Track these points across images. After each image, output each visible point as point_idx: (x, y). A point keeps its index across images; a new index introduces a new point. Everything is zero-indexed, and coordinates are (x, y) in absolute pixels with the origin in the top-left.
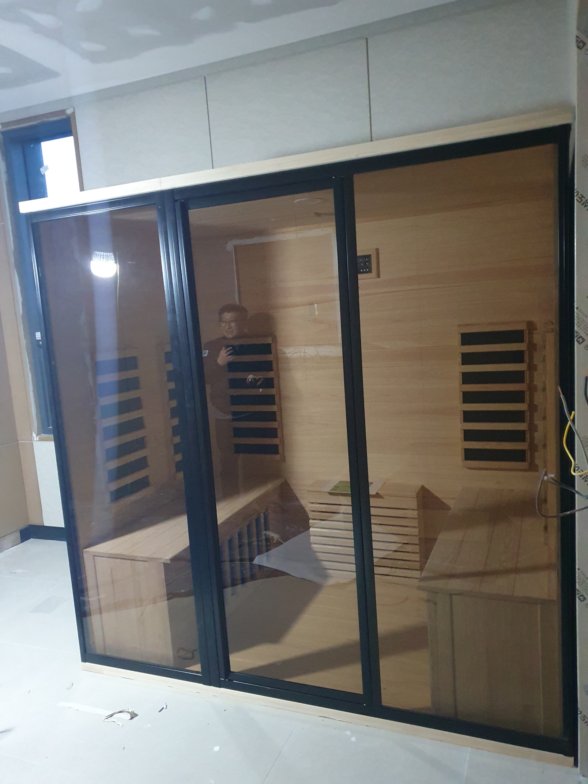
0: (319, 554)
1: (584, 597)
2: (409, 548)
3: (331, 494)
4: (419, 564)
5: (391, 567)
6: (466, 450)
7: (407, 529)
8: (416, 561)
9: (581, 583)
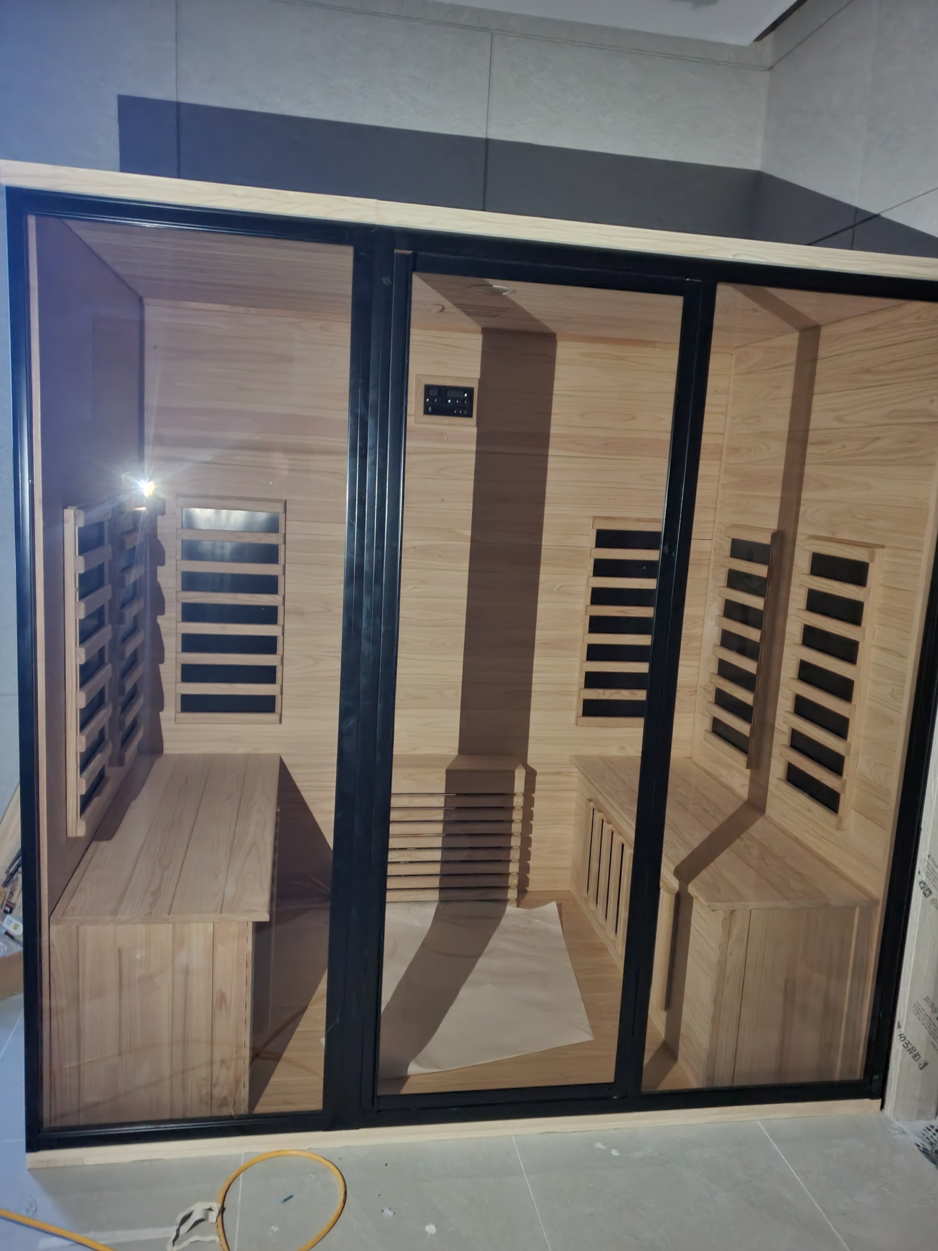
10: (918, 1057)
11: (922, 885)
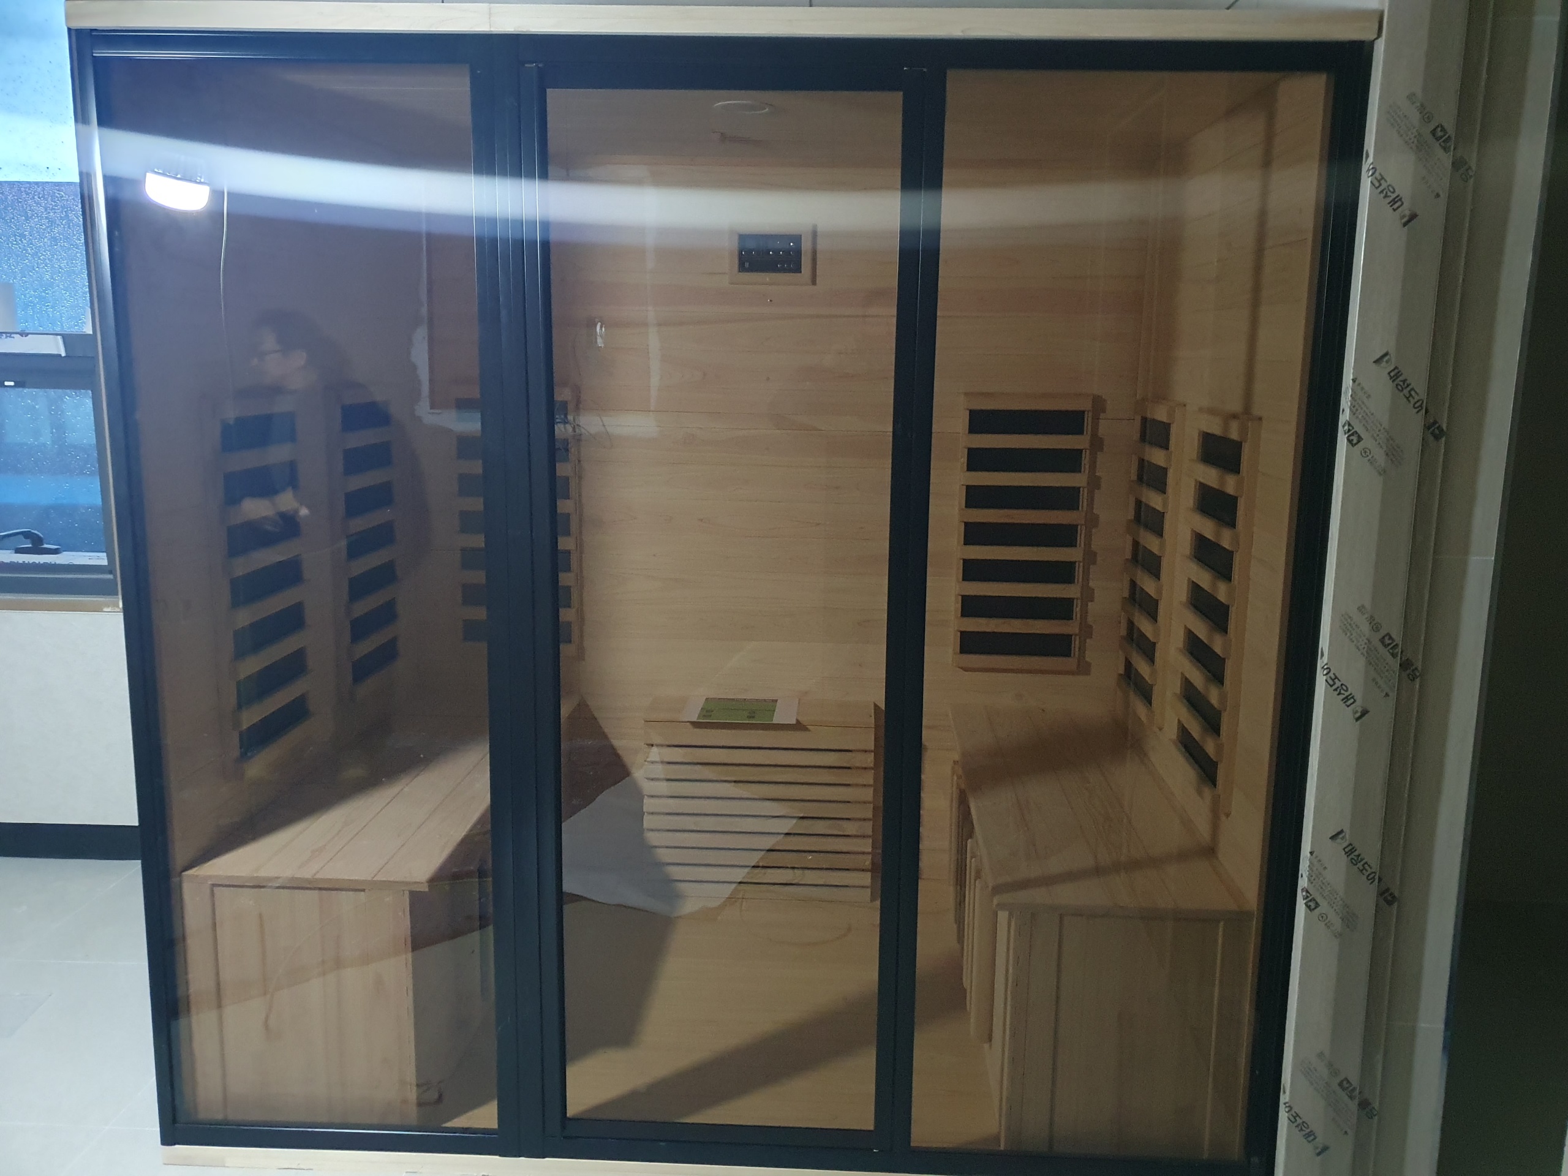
0: (659, 851)
1: (1317, 903)
2: (850, 828)
3: (696, 725)
4: (870, 857)
5: (793, 868)
6: (963, 634)
7: (850, 790)
8: (863, 853)
9: (1313, 878)
10: (1312, 1137)
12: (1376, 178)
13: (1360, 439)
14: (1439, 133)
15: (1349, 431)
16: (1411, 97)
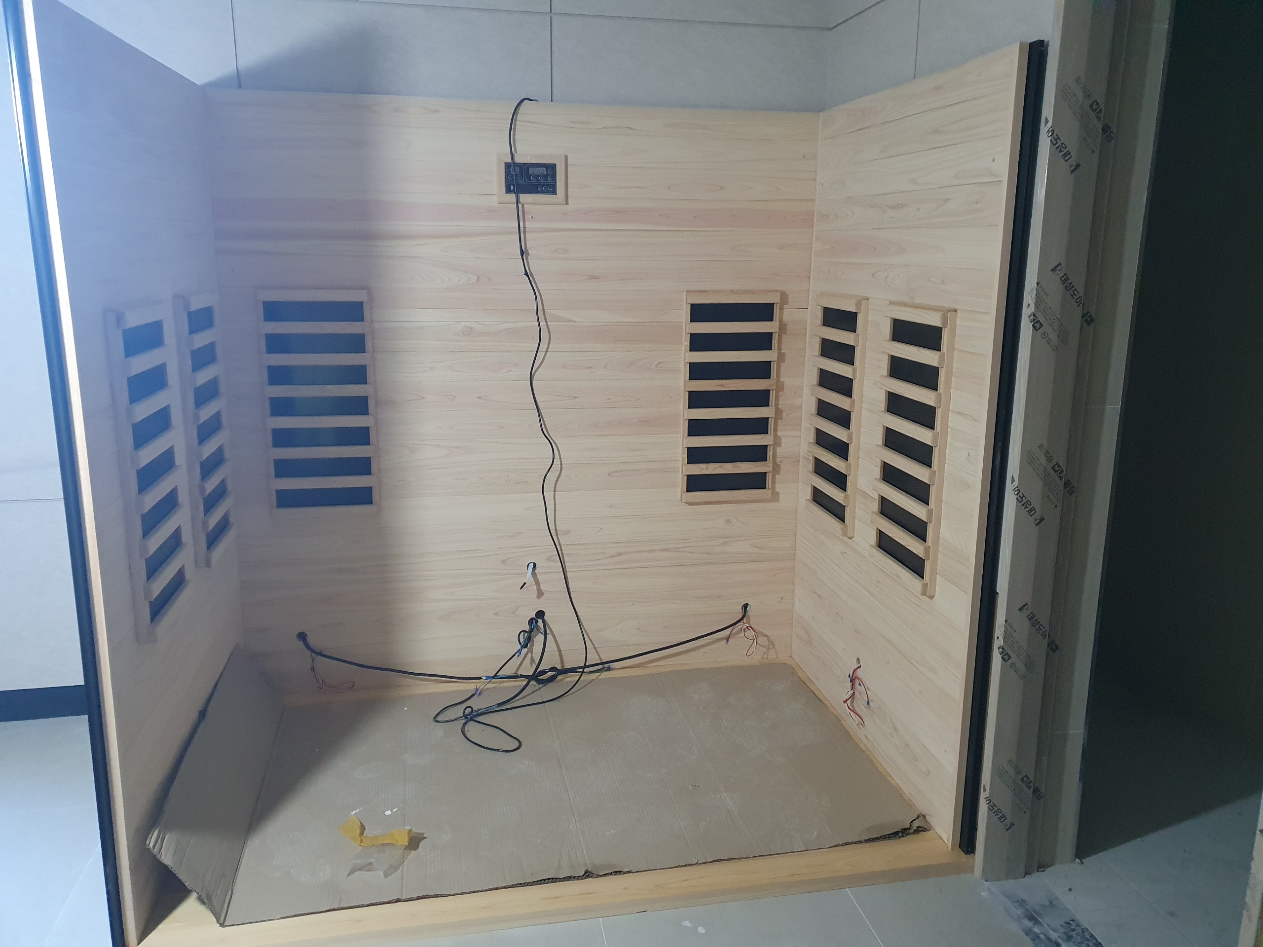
11: (1001, 650)
12: (1054, 138)
13: (1041, 326)
14: (1095, 107)
15: (1034, 320)
16: (1078, 80)
